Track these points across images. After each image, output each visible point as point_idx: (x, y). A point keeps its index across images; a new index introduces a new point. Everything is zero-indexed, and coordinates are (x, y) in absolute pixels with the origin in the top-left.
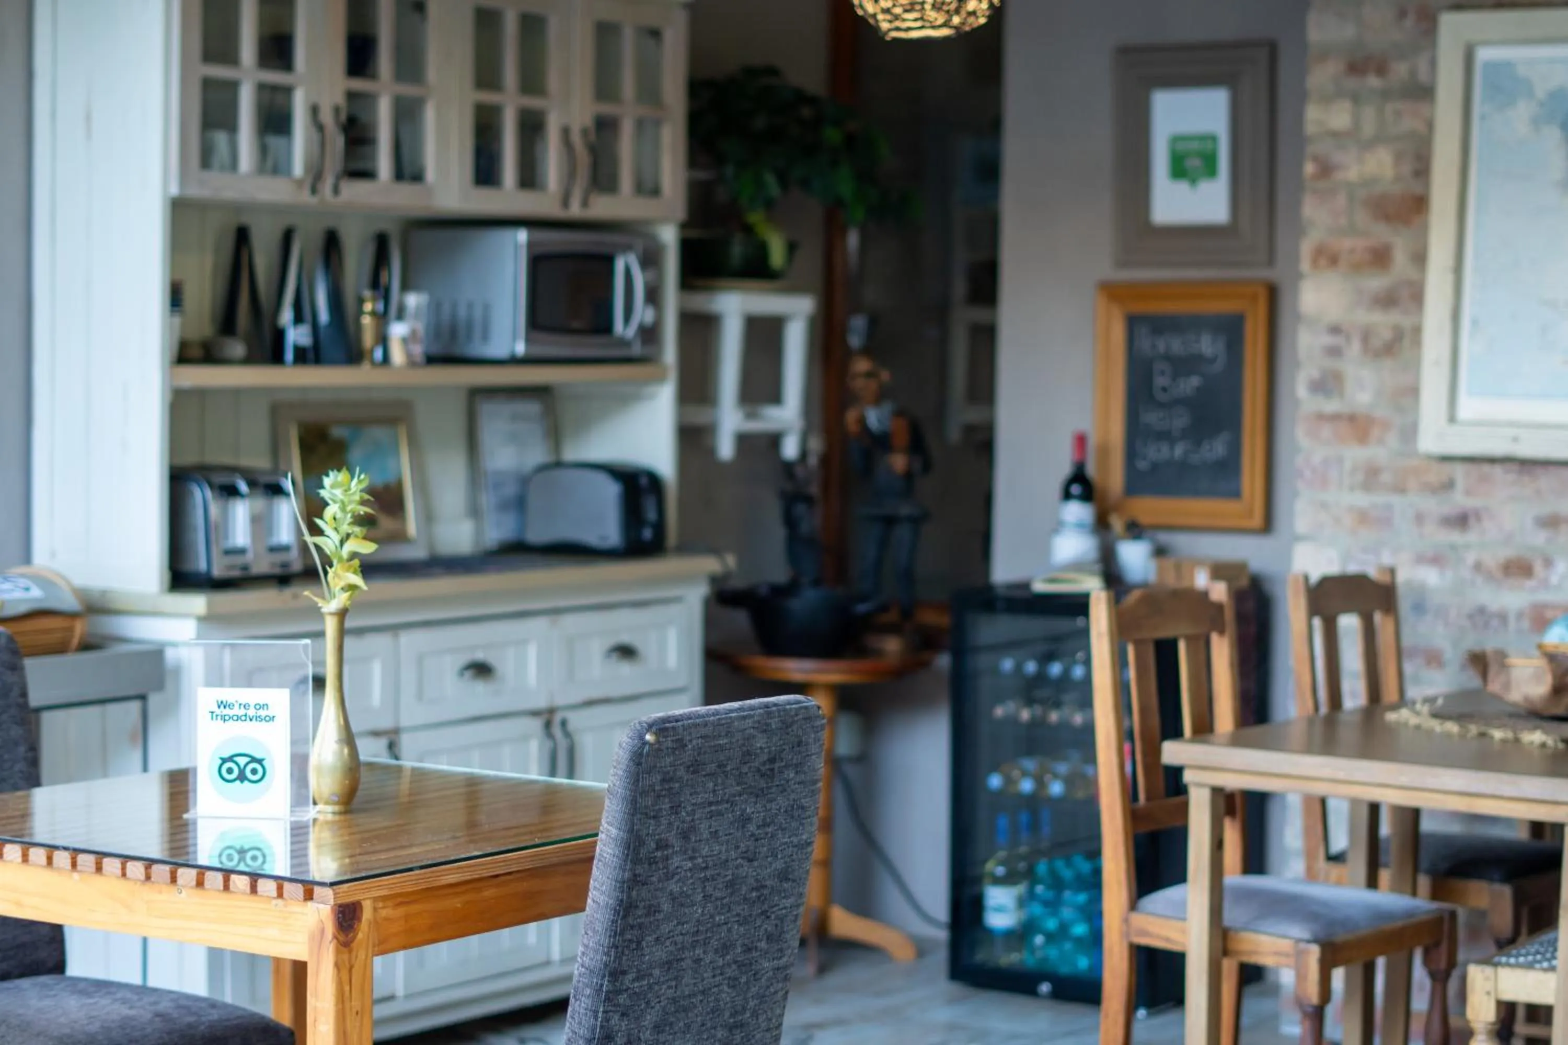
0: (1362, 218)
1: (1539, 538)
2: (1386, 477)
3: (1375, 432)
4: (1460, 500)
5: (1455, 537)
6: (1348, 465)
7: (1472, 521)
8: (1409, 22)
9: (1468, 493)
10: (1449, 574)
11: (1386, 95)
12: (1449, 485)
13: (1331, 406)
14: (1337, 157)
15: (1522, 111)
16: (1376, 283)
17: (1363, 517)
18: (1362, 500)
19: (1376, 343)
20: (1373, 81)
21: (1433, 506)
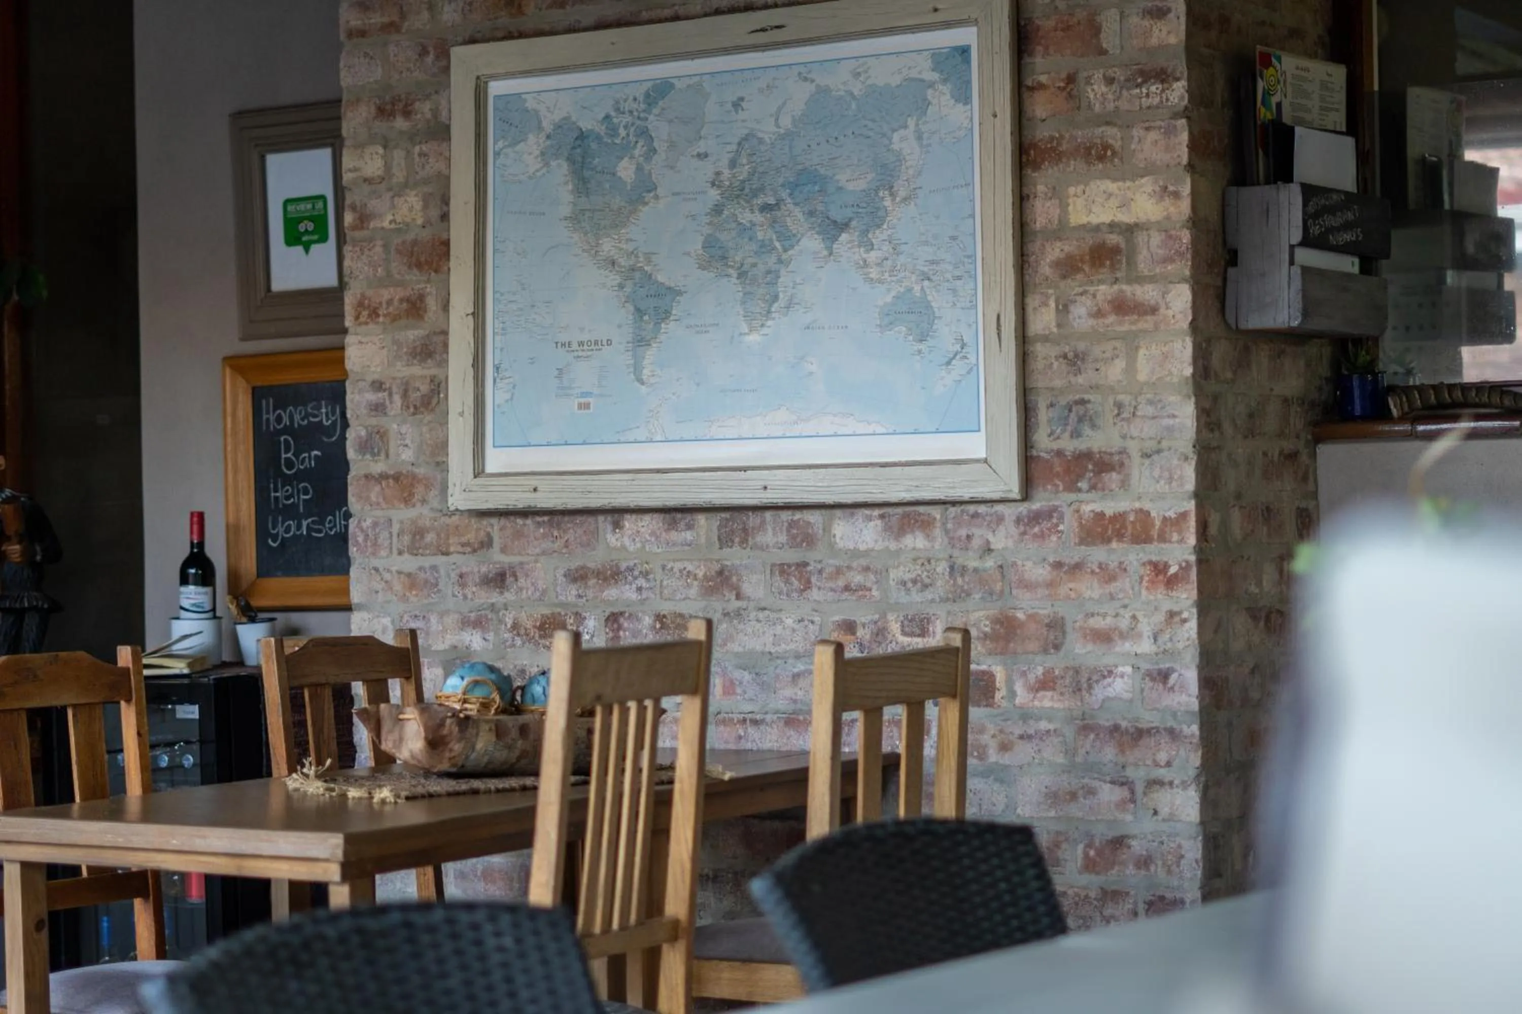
0: (397, 267)
1: (570, 593)
2: (430, 537)
3: (419, 490)
4: (498, 558)
5: (495, 598)
6: (396, 528)
7: (510, 580)
8: (430, 59)
9: (503, 550)
10: (491, 636)
11: (412, 137)
12: (487, 543)
13: (379, 467)
14: (374, 205)
15: (533, 144)
16: (413, 334)
17: (412, 581)
18: (409, 563)
19: (414, 396)
20: (400, 123)
21: (473, 565)
